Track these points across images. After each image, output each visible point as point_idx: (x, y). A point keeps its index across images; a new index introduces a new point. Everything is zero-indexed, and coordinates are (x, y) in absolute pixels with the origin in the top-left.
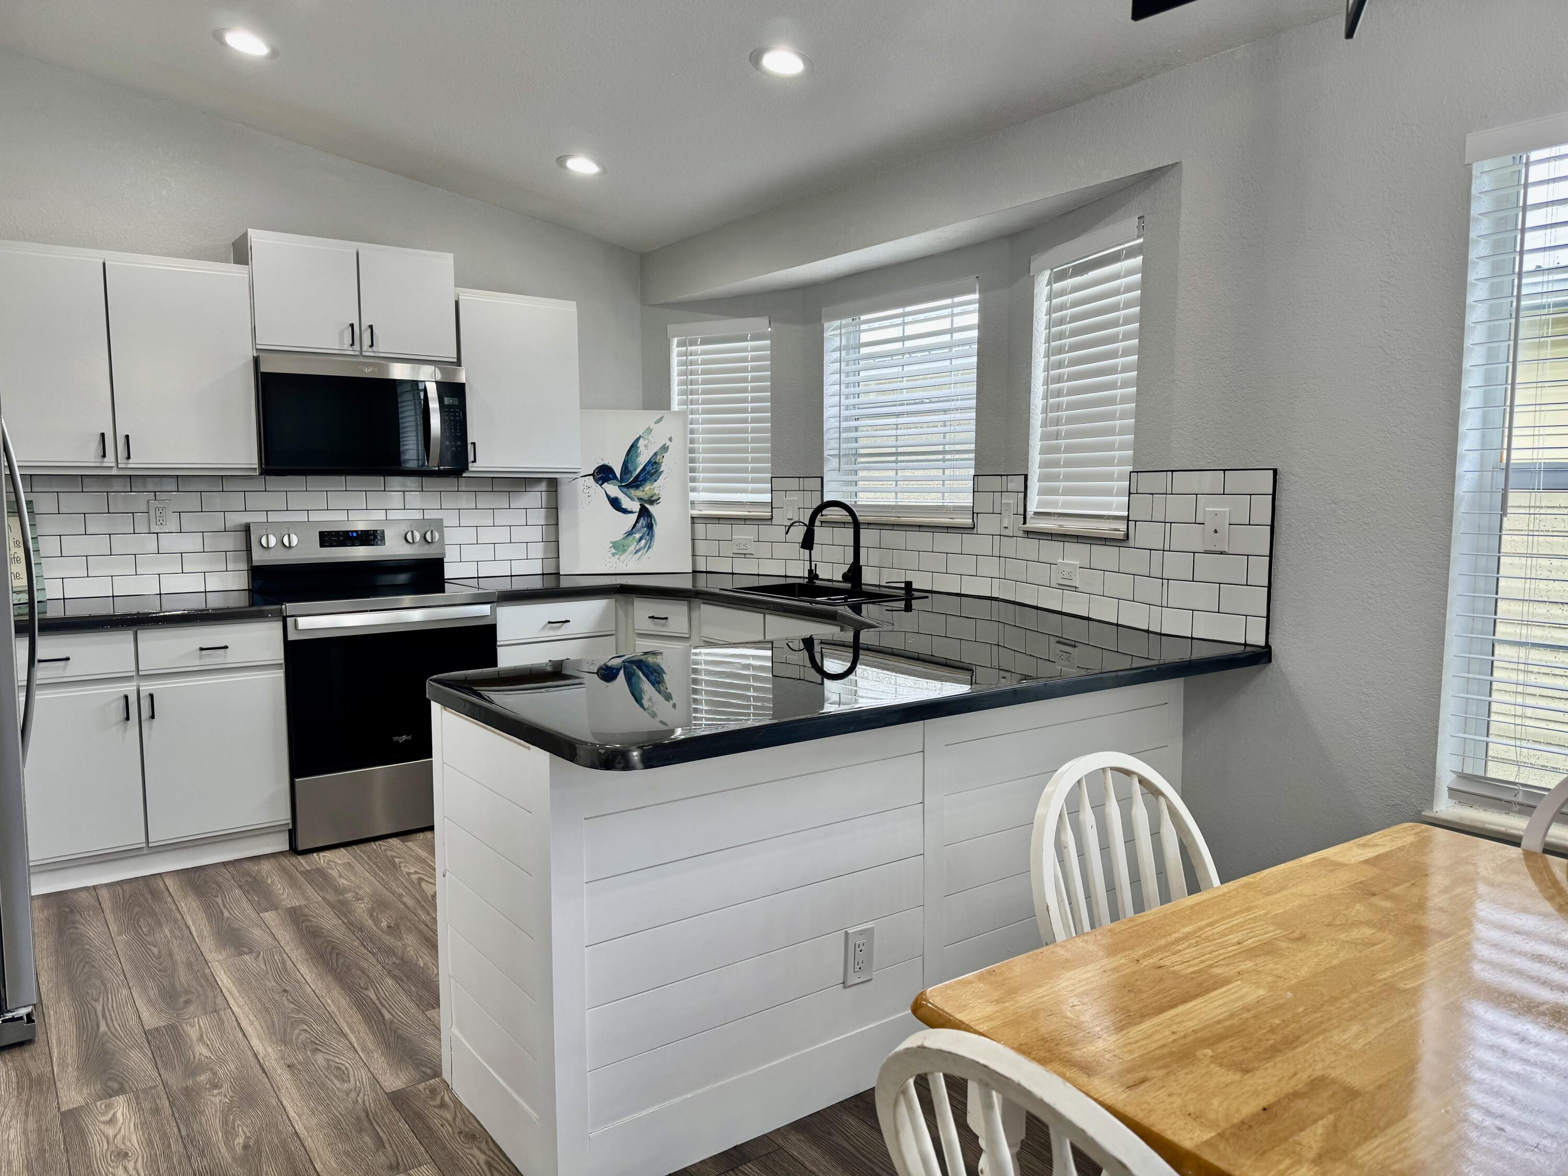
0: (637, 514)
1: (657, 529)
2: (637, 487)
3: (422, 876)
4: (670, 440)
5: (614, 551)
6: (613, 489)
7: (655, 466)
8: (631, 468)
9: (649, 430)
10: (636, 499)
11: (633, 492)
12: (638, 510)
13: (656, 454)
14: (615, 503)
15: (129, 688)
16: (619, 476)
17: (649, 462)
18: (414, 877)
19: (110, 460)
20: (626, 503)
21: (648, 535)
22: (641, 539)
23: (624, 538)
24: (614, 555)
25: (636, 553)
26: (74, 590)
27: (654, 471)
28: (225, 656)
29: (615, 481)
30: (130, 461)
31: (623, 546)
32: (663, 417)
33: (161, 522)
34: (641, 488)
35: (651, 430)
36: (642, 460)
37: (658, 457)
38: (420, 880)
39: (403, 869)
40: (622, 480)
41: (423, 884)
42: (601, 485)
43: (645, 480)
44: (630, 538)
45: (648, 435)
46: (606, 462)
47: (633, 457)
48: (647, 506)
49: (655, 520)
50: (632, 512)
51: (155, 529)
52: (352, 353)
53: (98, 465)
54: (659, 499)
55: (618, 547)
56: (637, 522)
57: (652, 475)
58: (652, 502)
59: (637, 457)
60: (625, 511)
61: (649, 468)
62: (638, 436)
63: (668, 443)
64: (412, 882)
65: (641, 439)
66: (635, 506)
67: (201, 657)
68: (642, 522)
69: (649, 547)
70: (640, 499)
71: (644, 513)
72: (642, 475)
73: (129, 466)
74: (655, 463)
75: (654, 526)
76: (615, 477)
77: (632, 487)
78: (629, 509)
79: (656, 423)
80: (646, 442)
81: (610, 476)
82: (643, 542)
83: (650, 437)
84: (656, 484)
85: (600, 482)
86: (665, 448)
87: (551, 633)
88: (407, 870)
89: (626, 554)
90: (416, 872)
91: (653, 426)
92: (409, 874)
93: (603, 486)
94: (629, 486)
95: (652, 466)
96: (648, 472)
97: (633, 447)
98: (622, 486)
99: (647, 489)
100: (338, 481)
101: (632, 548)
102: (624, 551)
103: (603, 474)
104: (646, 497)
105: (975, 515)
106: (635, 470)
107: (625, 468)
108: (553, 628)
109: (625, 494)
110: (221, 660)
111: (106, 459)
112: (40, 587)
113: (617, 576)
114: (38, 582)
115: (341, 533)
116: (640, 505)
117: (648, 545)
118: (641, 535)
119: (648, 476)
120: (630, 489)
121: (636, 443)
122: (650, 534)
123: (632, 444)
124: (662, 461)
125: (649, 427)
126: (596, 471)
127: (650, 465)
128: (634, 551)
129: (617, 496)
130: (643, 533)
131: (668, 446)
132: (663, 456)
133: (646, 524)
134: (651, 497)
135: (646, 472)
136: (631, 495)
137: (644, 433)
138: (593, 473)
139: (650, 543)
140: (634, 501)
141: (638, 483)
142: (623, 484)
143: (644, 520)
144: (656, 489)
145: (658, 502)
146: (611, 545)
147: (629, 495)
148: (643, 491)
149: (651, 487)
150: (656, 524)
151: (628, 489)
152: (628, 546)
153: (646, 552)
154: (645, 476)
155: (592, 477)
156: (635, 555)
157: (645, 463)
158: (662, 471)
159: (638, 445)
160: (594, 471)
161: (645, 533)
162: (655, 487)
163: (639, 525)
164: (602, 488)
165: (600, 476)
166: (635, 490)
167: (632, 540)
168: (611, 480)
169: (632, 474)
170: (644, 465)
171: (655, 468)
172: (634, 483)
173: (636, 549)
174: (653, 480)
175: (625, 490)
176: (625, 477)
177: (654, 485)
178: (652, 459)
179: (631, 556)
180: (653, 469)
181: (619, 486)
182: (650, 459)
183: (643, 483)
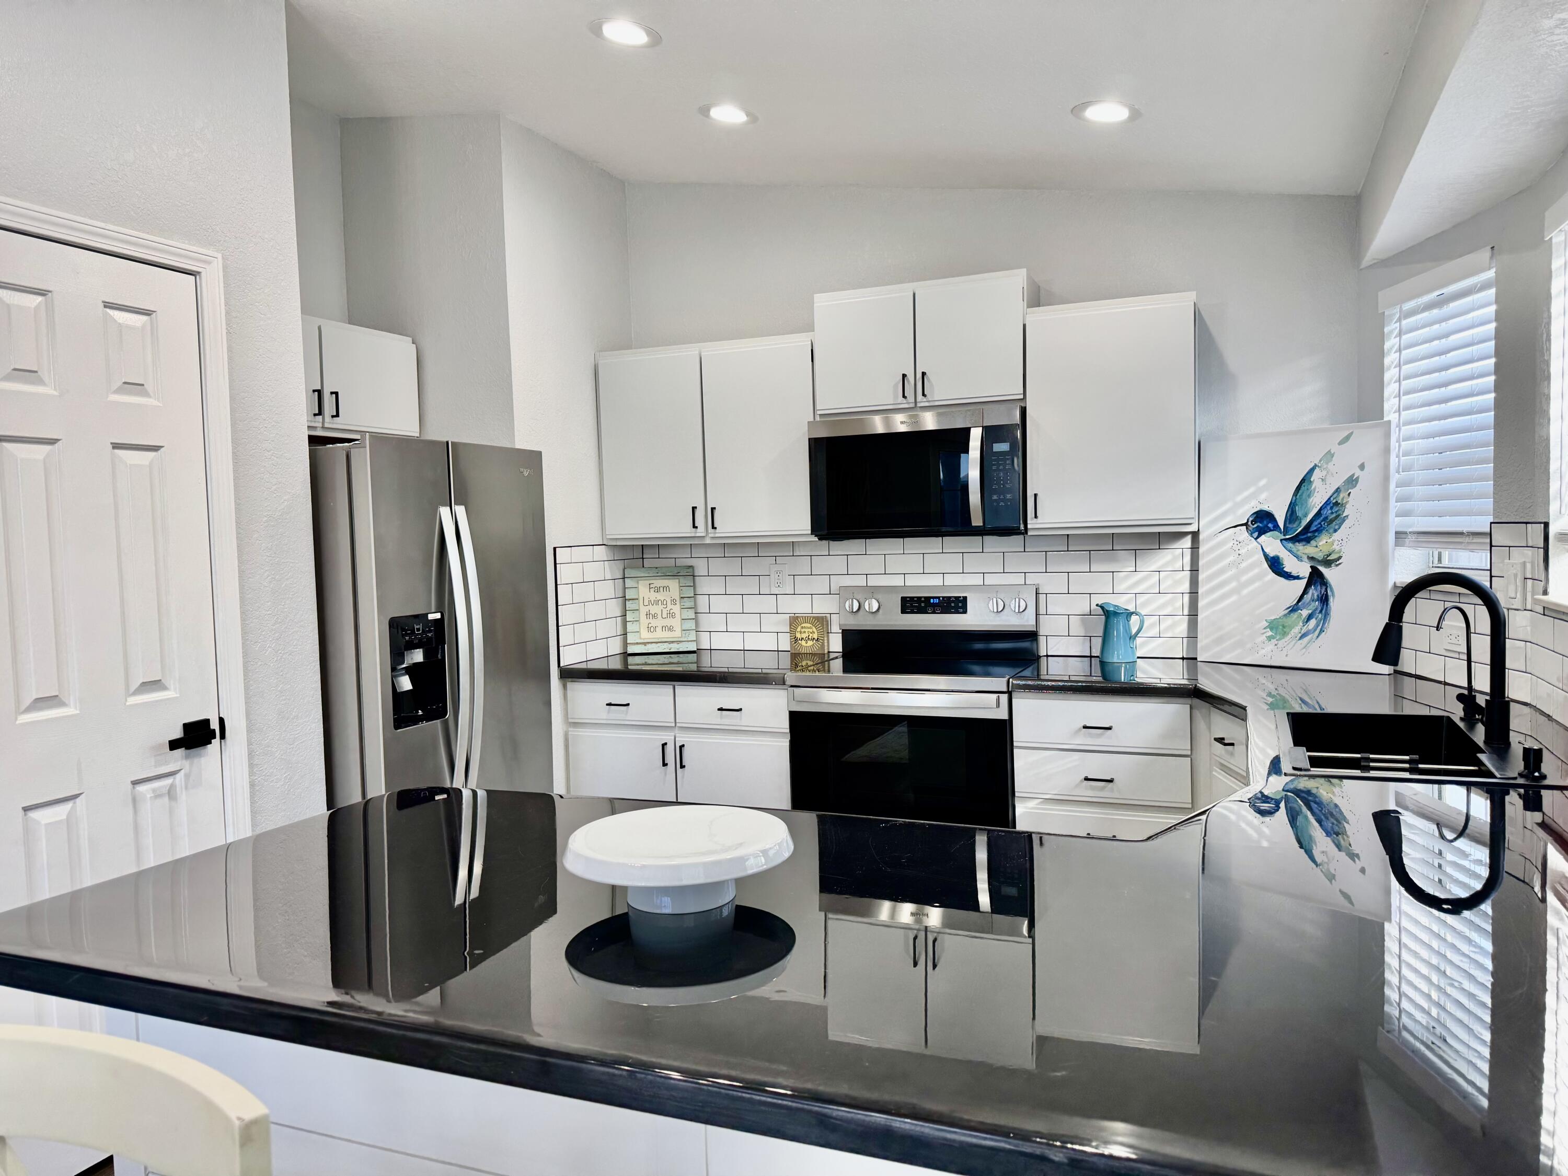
0: (1306, 580)
2: (1308, 541)
4: (1362, 467)
5: (1270, 633)
6: (1272, 544)
7: (1335, 509)
8: (1299, 513)
9: (1329, 455)
10: (1307, 560)
11: (1300, 548)
12: (1307, 575)
13: (1338, 491)
14: (1275, 564)
15: (668, 737)
16: (1281, 525)
17: (1327, 503)
19: (701, 531)
20: (1290, 564)
21: (1321, 612)
22: (1310, 617)
23: (1285, 615)
24: (1269, 638)
25: (1301, 638)
26: (720, 641)
27: (1334, 515)
28: (740, 718)
29: (1276, 533)
30: (717, 531)
31: (1284, 627)
32: (1352, 433)
33: (779, 584)
34: (1313, 542)
35: (1333, 456)
36: (1317, 501)
37: (1341, 496)
40: (1286, 531)
42: (1256, 539)
43: (1319, 530)
44: (1295, 616)
45: (1327, 463)
46: (1265, 507)
47: (1304, 497)
48: (1321, 568)
49: (1332, 591)
50: (1297, 578)
51: (776, 590)
52: (906, 406)
53: (693, 535)
54: (1340, 558)
55: (1277, 628)
56: (1305, 592)
57: (1332, 521)
58: (1328, 563)
59: (1309, 496)
60: (1288, 576)
61: (1327, 512)
62: (1312, 465)
63: (1358, 473)
65: (1317, 471)
66: (1304, 570)
67: (716, 717)
68: (1313, 592)
69: (1322, 631)
70: (1312, 559)
71: (1316, 578)
72: (1316, 523)
73: (717, 535)
74: (1337, 504)
75: (1331, 599)
76: (1276, 527)
77: (1299, 541)
78: (1294, 573)
79: (1340, 443)
80: (1324, 473)
81: (1270, 525)
82: (1313, 622)
83: (1330, 466)
84: (1336, 536)
85: (1256, 534)
86: (1352, 481)
87: (1089, 741)
89: (1288, 638)
91: (1335, 449)
93: (1258, 540)
94: (1295, 540)
95: (1331, 508)
96: (1327, 518)
97: (1305, 481)
98: (1286, 540)
99: (1322, 545)
101: (1296, 631)
102: (1285, 634)
103: (1262, 522)
104: (1320, 556)
106: (1306, 515)
107: (1292, 515)
108: (1091, 735)
109: (1290, 551)
110: (732, 721)
111: (699, 530)
112: (689, 640)
113: (1273, 669)
114: (687, 634)
115: (923, 599)
116: (1311, 567)
117: (1320, 627)
118: (1310, 612)
119: (1324, 524)
120: (1297, 544)
121: (1308, 476)
122: (1323, 612)
123: (1304, 477)
124: (1347, 502)
125: (1330, 451)
126: (1251, 519)
127: (1329, 508)
128: (1300, 635)
129: (1279, 554)
130: (1314, 608)
131: (1358, 478)
132: (1349, 494)
133: (1318, 596)
134: (1328, 556)
135: (1322, 518)
136: (1299, 553)
137: (1320, 461)
138: (1245, 521)
139: (1324, 624)
140: (1302, 561)
141: (1309, 535)
142: (1287, 537)
143: (1316, 589)
144: (1336, 543)
145: (1338, 563)
146: (1267, 624)
147: (1295, 552)
148: (1317, 547)
149: (1329, 541)
150: (1333, 595)
151: (1294, 543)
152: (1291, 628)
153: (1317, 637)
154: (1320, 524)
155: (1245, 527)
156: (1301, 641)
157: (1321, 505)
158: (1347, 516)
159: (1312, 480)
160: (1248, 520)
161: (1316, 609)
162: (1334, 541)
163: (1307, 597)
164: (1258, 542)
165: (1255, 526)
166: (1304, 545)
167: (1298, 617)
168: (1271, 530)
169: (1300, 522)
170: (1318, 508)
171: (1336, 512)
172: (1304, 535)
173: (1302, 632)
174: (1331, 531)
175: (1290, 545)
176: (1290, 526)
177: (1333, 538)
178: (1332, 499)
179: (1294, 642)
180: (1332, 513)
181: (1281, 540)
182: (1329, 499)
183: (1316, 534)
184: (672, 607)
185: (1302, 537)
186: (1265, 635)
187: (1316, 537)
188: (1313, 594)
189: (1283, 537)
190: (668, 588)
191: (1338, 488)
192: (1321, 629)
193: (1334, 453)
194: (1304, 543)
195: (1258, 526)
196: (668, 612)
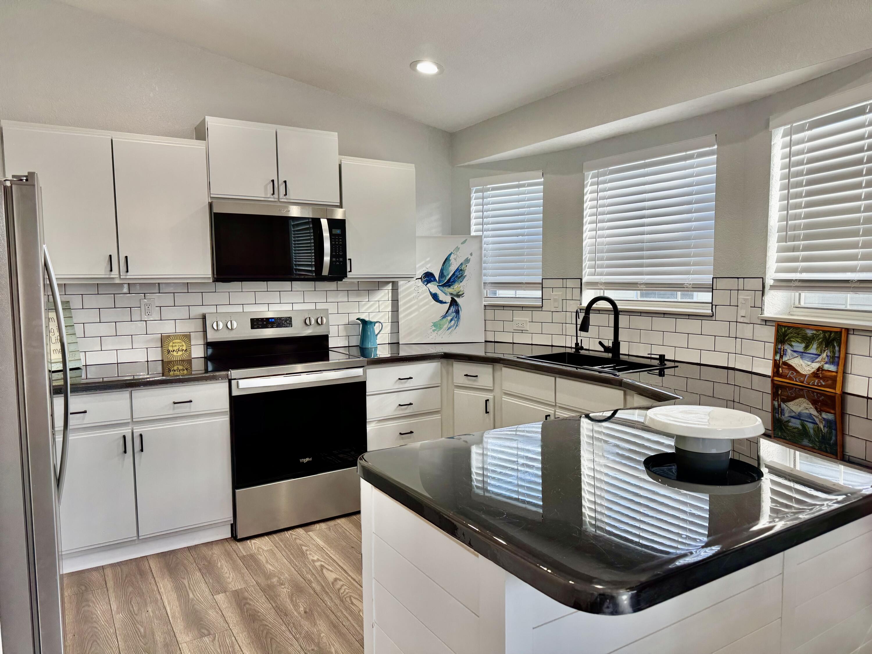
0: (449, 304)
2: (449, 286)
3: (322, 563)
4: (471, 254)
5: (434, 328)
6: (433, 287)
7: (461, 272)
8: (445, 274)
9: (457, 249)
10: (449, 295)
11: (446, 289)
12: (450, 302)
13: (461, 264)
14: (435, 297)
15: (126, 431)
16: (437, 279)
17: (457, 269)
18: (318, 564)
19: (115, 273)
20: (442, 297)
21: (456, 317)
22: (451, 320)
23: (440, 320)
24: (434, 331)
25: (448, 329)
26: (93, 359)
28: (190, 407)
29: (435, 282)
30: (128, 274)
31: (440, 325)
32: (467, 239)
34: (452, 287)
35: (459, 249)
36: (452, 269)
37: (463, 266)
38: (322, 566)
39: (309, 556)
40: (440, 281)
41: (325, 571)
42: (426, 285)
43: (454, 282)
44: (445, 320)
46: (430, 271)
47: (447, 266)
48: (456, 298)
49: (460, 308)
50: (445, 303)
51: (145, 318)
52: (272, 200)
53: (107, 276)
54: (463, 294)
55: (437, 326)
56: (449, 309)
57: (459, 278)
58: (458, 296)
59: (449, 266)
60: (441, 302)
61: (457, 273)
62: (450, 252)
63: (470, 257)
64: (315, 567)
65: (452, 255)
66: (448, 299)
67: (174, 409)
68: (453, 309)
69: (457, 326)
70: (451, 294)
71: (454, 303)
72: (453, 278)
73: (128, 277)
74: (461, 270)
75: (460, 312)
76: (435, 280)
77: (446, 286)
78: (444, 301)
79: (462, 243)
80: (455, 256)
81: (432, 279)
82: (453, 322)
83: (458, 253)
84: (461, 284)
85: (426, 283)
86: (467, 261)
87: (401, 386)
88: (312, 558)
89: (442, 330)
90: (318, 560)
91: (460, 246)
92: (314, 561)
94: (444, 285)
95: (459, 272)
96: (457, 276)
97: (447, 260)
98: (440, 286)
99: (456, 288)
100: (262, 285)
101: (446, 326)
102: (441, 328)
103: (428, 277)
104: (455, 293)
105: (714, 307)
106: (448, 275)
107: (442, 274)
108: (402, 383)
109: (442, 291)
110: (187, 410)
111: (113, 273)
112: (76, 359)
113: (436, 345)
114: (73, 355)
115: (265, 320)
116: (451, 298)
117: (456, 324)
118: (452, 318)
119: (456, 279)
120: (445, 287)
121: (449, 257)
122: (457, 317)
123: (447, 257)
124: (466, 269)
125: (457, 247)
126: (423, 276)
127: (458, 272)
128: (447, 328)
129: (436, 292)
130: (453, 316)
131: (470, 259)
132: (466, 266)
133: (455, 310)
134: (458, 293)
135: (455, 276)
136: (445, 292)
137: (454, 251)
138: (421, 277)
139: (458, 323)
140: (447, 295)
141: (450, 283)
142: (440, 284)
143: (454, 307)
144: (462, 287)
145: (463, 296)
146: (433, 324)
147: (444, 291)
148: (453, 289)
149: (458, 286)
150: (461, 310)
151: (443, 287)
152: (444, 325)
153: (455, 328)
154: (454, 279)
155: (420, 280)
156: (448, 331)
157: (455, 270)
158: (466, 276)
159: (450, 259)
160: (422, 276)
161: (454, 316)
162: (461, 286)
163: (450, 311)
164: (427, 287)
165: (425, 279)
166: (448, 288)
167: (446, 321)
168: (433, 281)
169: (446, 278)
170: (454, 271)
171: (461, 274)
172: (447, 283)
173: (449, 327)
174: (459, 282)
175: (442, 288)
176: (441, 279)
177: (460, 285)
178: (459, 268)
179: (445, 331)
180: (459, 274)
181: (438, 286)
182: (458, 268)
183: (453, 283)
185: (447, 284)
186: (432, 329)
187: (453, 284)
188: (452, 310)
189: (438, 285)
191: (462, 263)
192: (456, 325)
193: (459, 248)
194: (448, 287)
195: (426, 279)
196: (56, 339)
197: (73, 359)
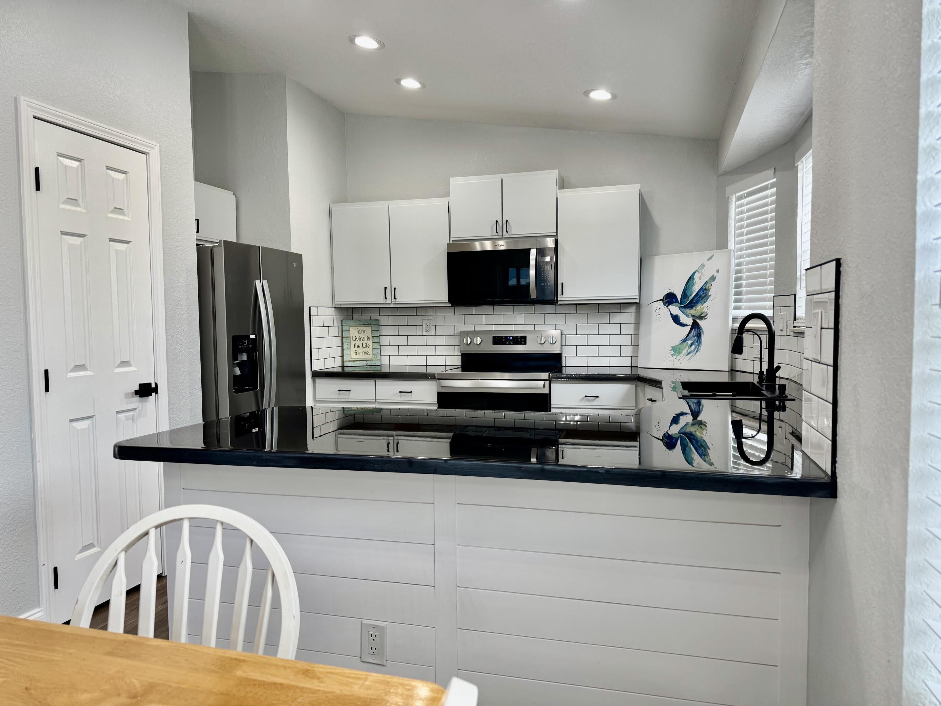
0: (690, 327)
1: (703, 338)
2: (692, 307)
4: (718, 271)
5: (673, 353)
6: (675, 309)
7: (705, 292)
8: (688, 294)
9: (703, 266)
10: (690, 316)
11: (689, 311)
12: (691, 324)
13: (706, 283)
14: (676, 319)
16: (679, 300)
17: (701, 289)
20: (684, 319)
21: (697, 342)
23: (680, 344)
24: (672, 355)
25: (687, 355)
26: (395, 361)
27: (704, 295)
28: (408, 396)
29: (677, 304)
30: (397, 300)
31: (679, 349)
32: (714, 255)
33: (428, 330)
34: (694, 308)
35: (704, 266)
36: (696, 288)
37: (708, 285)
40: (681, 303)
42: (667, 307)
43: (697, 302)
45: (702, 270)
46: (671, 291)
47: (690, 286)
48: (698, 321)
49: (703, 331)
50: (686, 325)
51: (425, 333)
52: (498, 237)
53: (384, 302)
54: (707, 315)
55: (676, 350)
56: (690, 332)
57: (703, 298)
58: (701, 318)
59: (693, 286)
60: (682, 325)
61: (701, 293)
62: (694, 271)
63: (716, 274)
65: (697, 273)
66: (689, 321)
67: (399, 396)
68: (694, 332)
69: (697, 351)
70: (693, 316)
71: (695, 326)
72: (696, 299)
73: (397, 303)
74: (706, 289)
75: (702, 336)
76: (677, 301)
77: (688, 307)
78: (685, 323)
79: (708, 260)
80: (700, 274)
81: (674, 300)
82: (693, 347)
83: (703, 271)
84: (705, 305)
85: (667, 305)
86: (713, 278)
87: (588, 403)
89: (681, 355)
91: (706, 262)
93: (668, 307)
94: (686, 307)
95: (703, 291)
96: (701, 296)
97: (691, 278)
98: (681, 307)
99: (699, 309)
101: (685, 351)
102: (680, 353)
103: (670, 299)
104: (697, 315)
106: (691, 295)
107: (684, 294)
108: (589, 400)
109: (683, 312)
111: (388, 300)
112: (377, 359)
113: (674, 371)
114: (376, 356)
115: (504, 337)
116: (693, 320)
117: (696, 349)
118: (692, 342)
119: (700, 299)
120: (687, 309)
121: (692, 276)
122: (698, 342)
123: (691, 276)
124: (710, 288)
125: (703, 264)
126: (665, 297)
127: (702, 291)
128: (687, 353)
129: (678, 314)
130: (694, 340)
131: (716, 276)
132: (712, 284)
133: (696, 334)
134: (701, 314)
135: (698, 296)
136: (687, 313)
137: (698, 269)
138: (662, 298)
139: (698, 347)
140: (689, 317)
141: (692, 304)
142: (682, 306)
143: (695, 331)
144: (705, 308)
145: (705, 318)
146: (672, 348)
147: (685, 313)
148: (696, 310)
149: (701, 307)
150: (703, 334)
151: (685, 309)
152: (683, 349)
153: (695, 354)
154: (698, 299)
155: (662, 301)
156: (687, 356)
157: (698, 290)
158: (710, 295)
159: (694, 278)
160: (664, 297)
161: (695, 340)
162: (704, 307)
163: (691, 335)
164: (668, 308)
165: (667, 300)
166: (690, 310)
167: (686, 345)
168: (674, 303)
169: (688, 298)
170: (697, 291)
171: (705, 293)
172: (690, 304)
173: (688, 352)
174: (703, 302)
175: (683, 309)
176: (684, 300)
177: (704, 306)
178: (703, 287)
179: (684, 356)
180: (703, 294)
181: (679, 307)
182: (702, 287)
183: (696, 304)
184: (368, 341)
185: (689, 305)
186: (670, 354)
187: (695, 305)
188: (693, 333)
189: (680, 306)
190: (365, 331)
191: (707, 282)
192: (697, 350)
193: (705, 265)
194: (690, 308)
195: (668, 301)
196: (366, 344)
197: (375, 359)
